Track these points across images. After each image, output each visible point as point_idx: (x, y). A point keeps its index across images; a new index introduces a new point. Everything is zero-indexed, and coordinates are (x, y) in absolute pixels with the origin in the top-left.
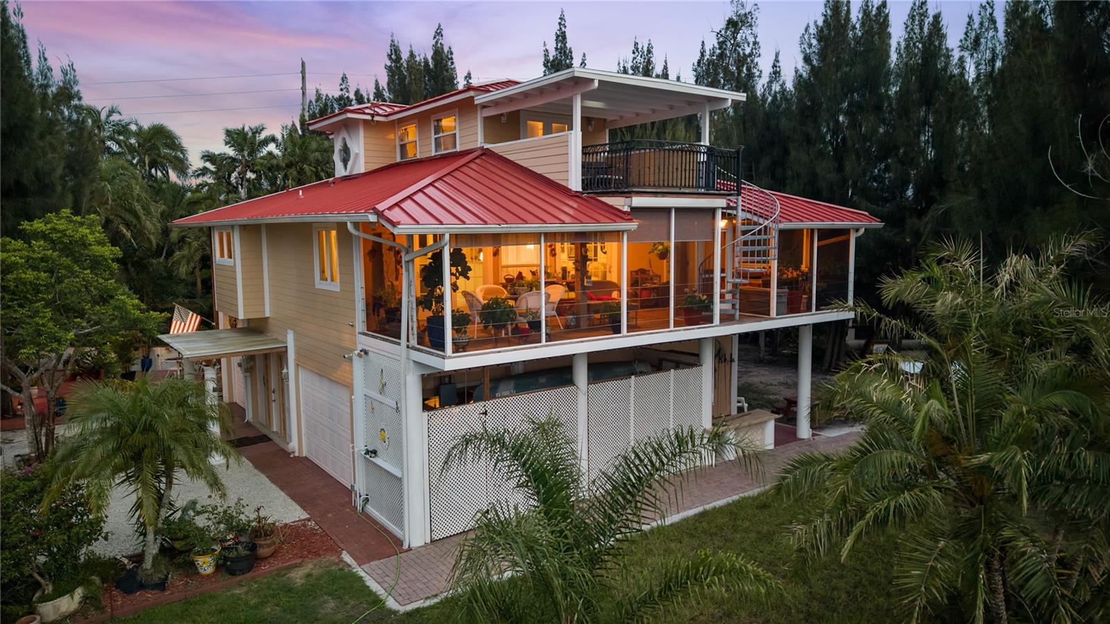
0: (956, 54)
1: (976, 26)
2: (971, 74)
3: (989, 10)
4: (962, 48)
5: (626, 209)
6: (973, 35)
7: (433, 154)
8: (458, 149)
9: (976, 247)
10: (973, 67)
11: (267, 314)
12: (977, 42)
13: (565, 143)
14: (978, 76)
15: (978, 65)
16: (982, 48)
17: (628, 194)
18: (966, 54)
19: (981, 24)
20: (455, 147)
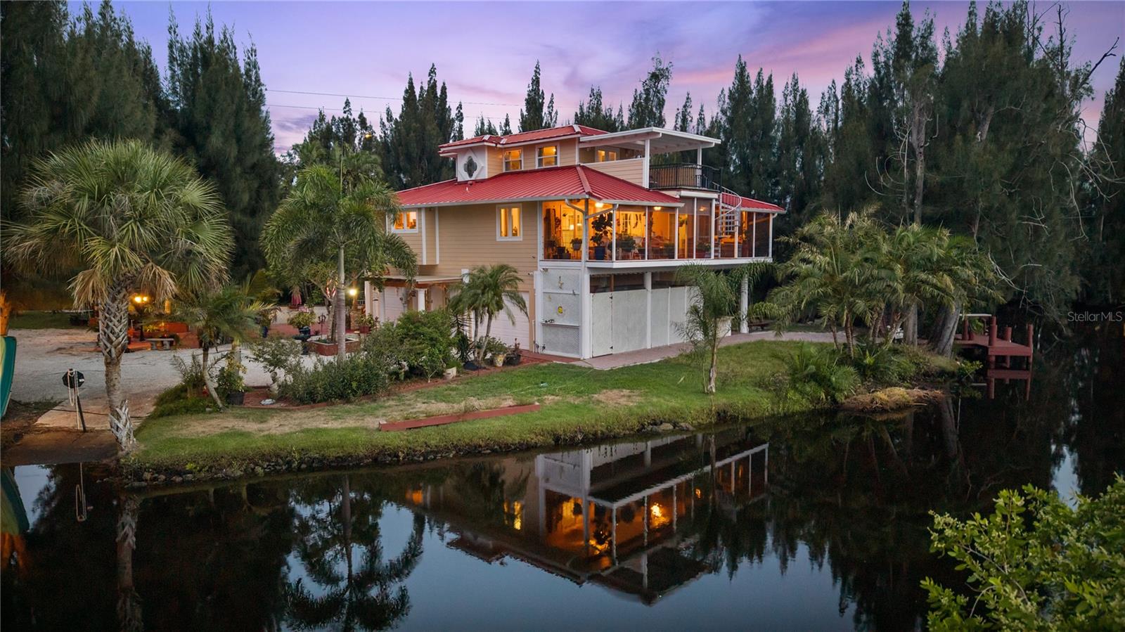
0: (815, 114)
1: (826, 99)
2: (824, 127)
3: (833, 90)
4: (819, 112)
5: (678, 197)
6: (825, 104)
7: (537, 168)
8: (559, 165)
9: (837, 213)
10: (825, 124)
11: (438, 263)
12: (827, 109)
13: (641, 164)
14: (828, 129)
15: (828, 122)
16: (830, 112)
17: (680, 189)
18: (822, 116)
19: (829, 98)
20: (556, 164)
